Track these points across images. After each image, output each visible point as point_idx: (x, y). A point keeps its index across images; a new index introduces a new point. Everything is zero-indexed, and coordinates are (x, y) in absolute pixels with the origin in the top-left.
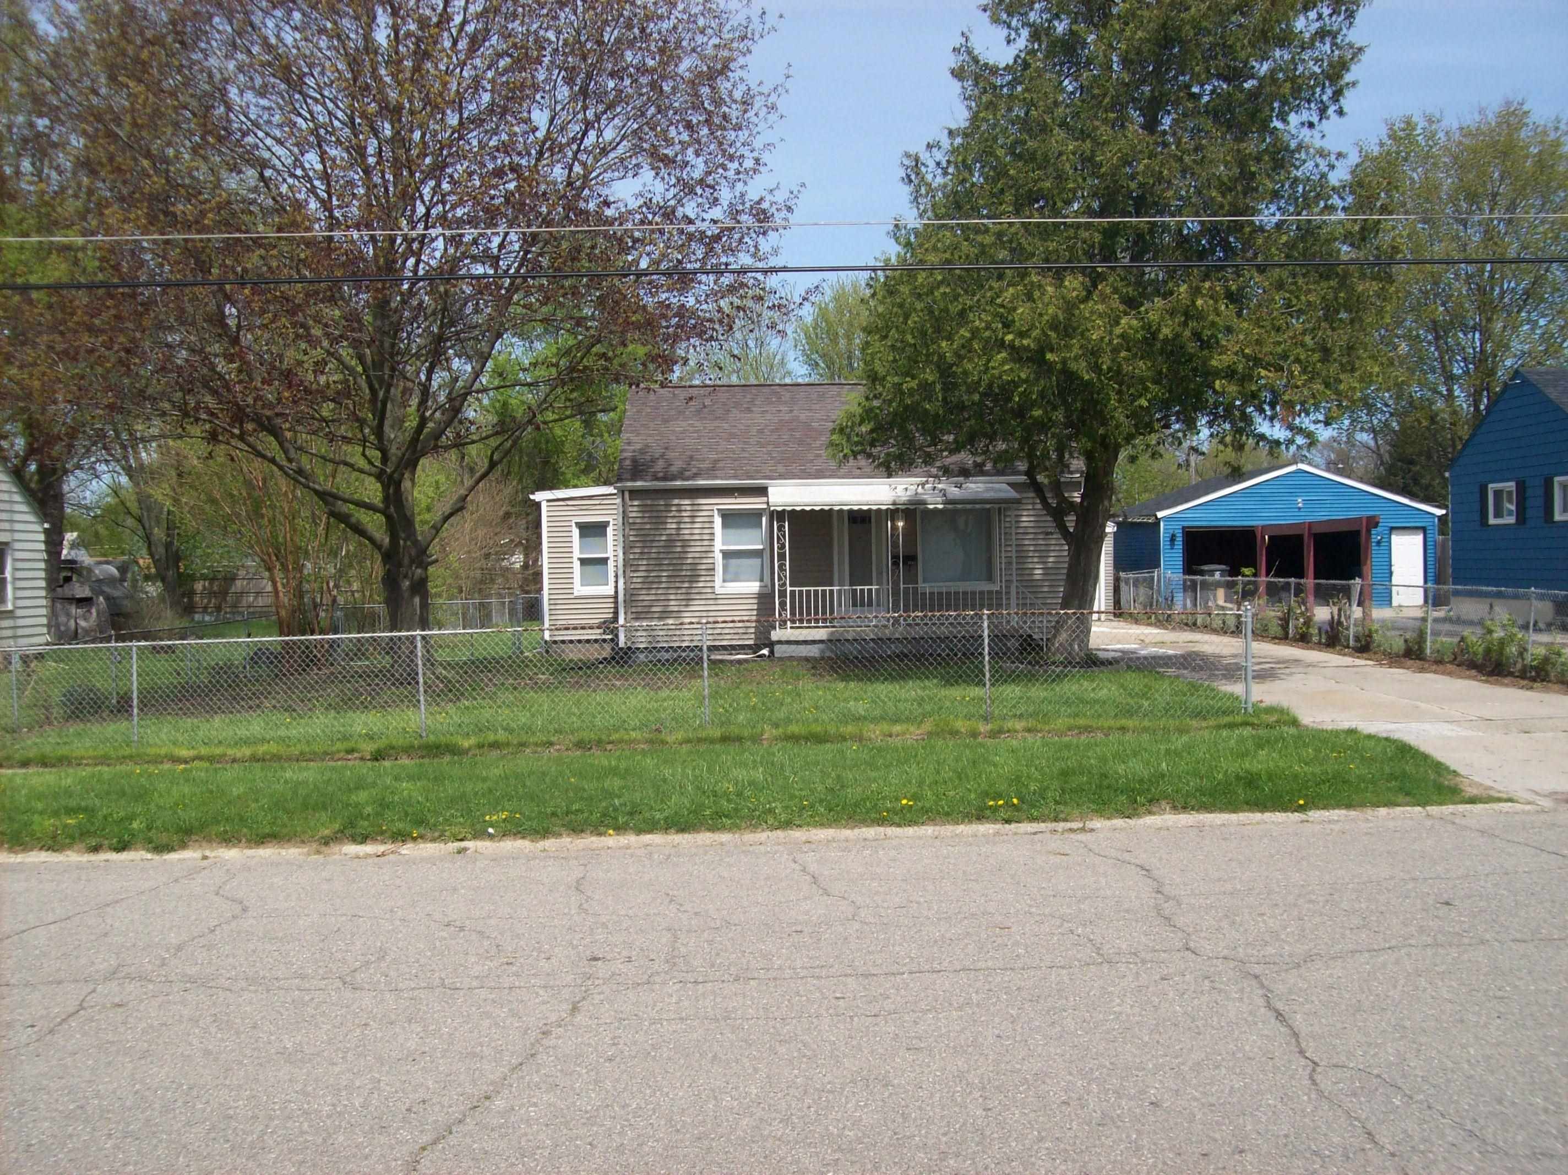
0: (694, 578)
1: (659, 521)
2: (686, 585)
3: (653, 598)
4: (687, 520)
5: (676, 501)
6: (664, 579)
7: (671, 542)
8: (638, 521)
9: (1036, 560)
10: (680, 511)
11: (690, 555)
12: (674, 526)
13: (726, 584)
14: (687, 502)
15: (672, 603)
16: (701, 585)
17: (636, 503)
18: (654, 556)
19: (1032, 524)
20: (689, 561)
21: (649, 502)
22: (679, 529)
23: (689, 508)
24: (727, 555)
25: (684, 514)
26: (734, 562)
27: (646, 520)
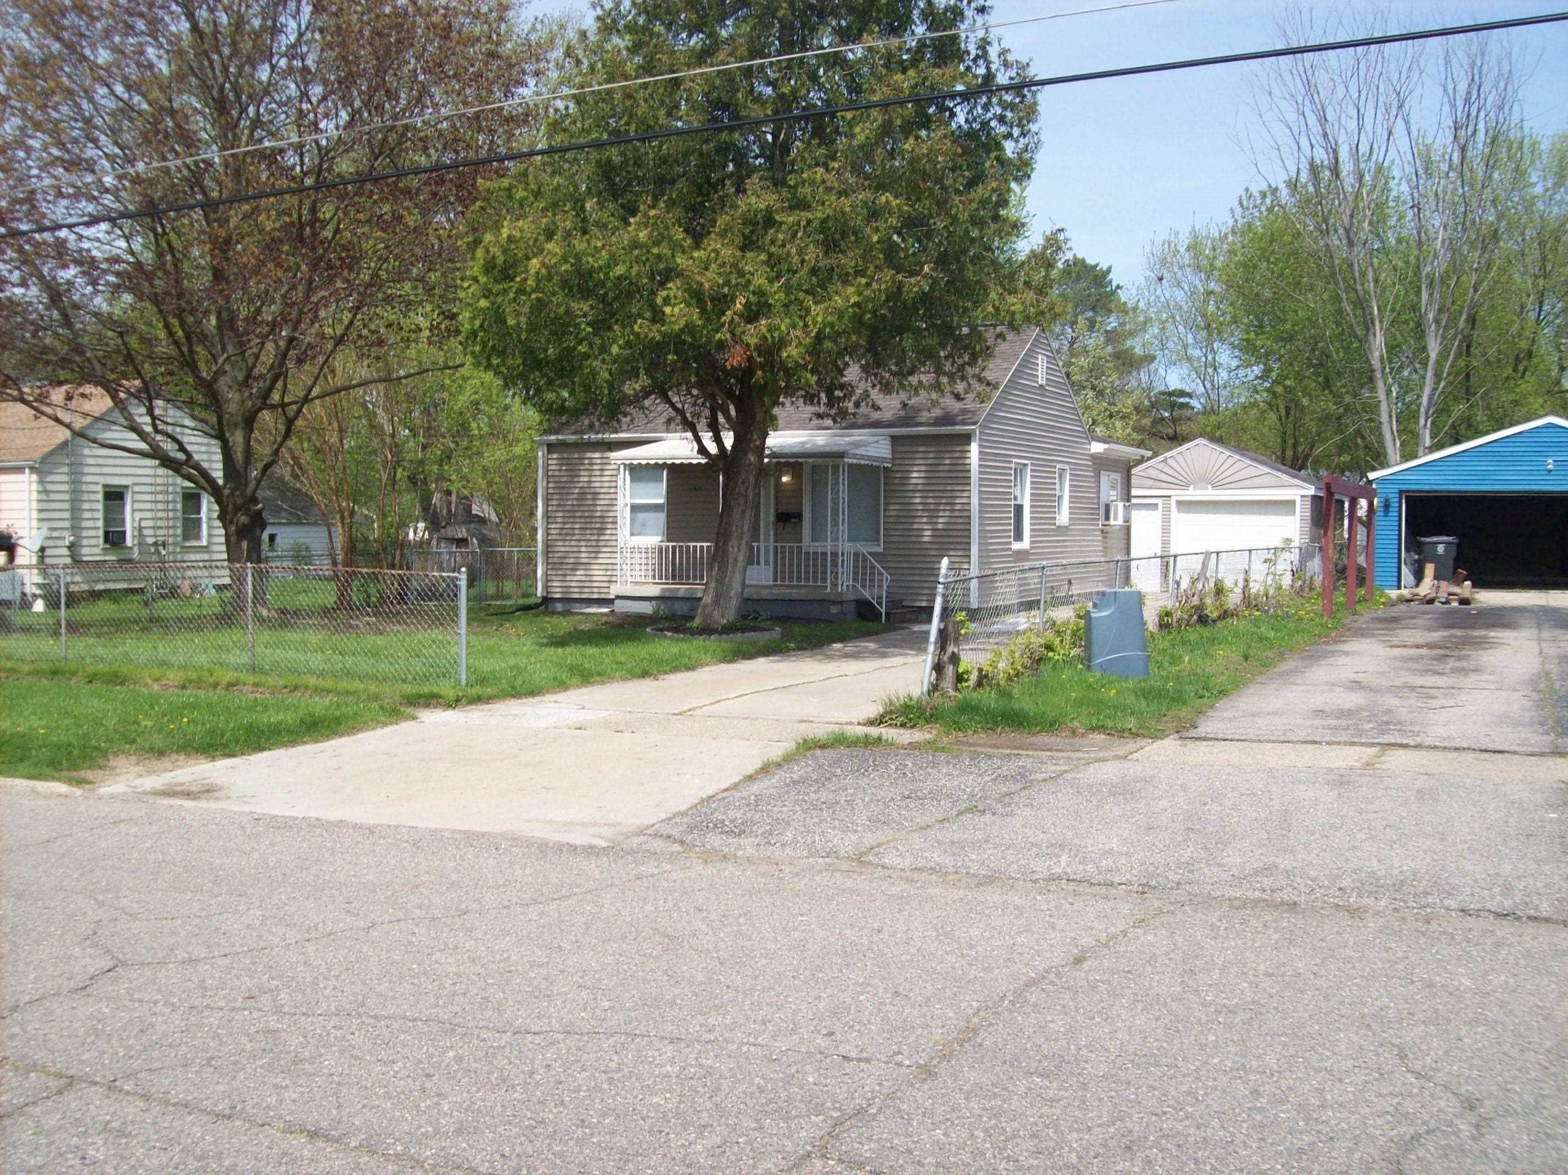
0: (602, 530)
1: (573, 474)
2: (595, 537)
3: (567, 549)
4: (598, 473)
5: (588, 455)
6: (577, 532)
7: (582, 495)
8: (557, 473)
9: (925, 520)
10: (591, 464)
11: (599, 508)
12: (586, 479)
13: (634, 538)
14: (597, 455)
15: (584, 555)
16: (607, 537)
17: (555, 456)
18: (568, 508)
19: (920, 481)
20: (598, 514)
21: (565, 455)
22: (590, 482)
23: (598, 461)
24: (635, 508)
25: (596, 467)
26: (641, 516)
27: (563, 473)
